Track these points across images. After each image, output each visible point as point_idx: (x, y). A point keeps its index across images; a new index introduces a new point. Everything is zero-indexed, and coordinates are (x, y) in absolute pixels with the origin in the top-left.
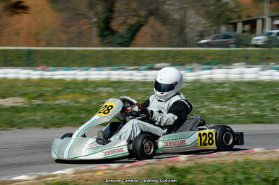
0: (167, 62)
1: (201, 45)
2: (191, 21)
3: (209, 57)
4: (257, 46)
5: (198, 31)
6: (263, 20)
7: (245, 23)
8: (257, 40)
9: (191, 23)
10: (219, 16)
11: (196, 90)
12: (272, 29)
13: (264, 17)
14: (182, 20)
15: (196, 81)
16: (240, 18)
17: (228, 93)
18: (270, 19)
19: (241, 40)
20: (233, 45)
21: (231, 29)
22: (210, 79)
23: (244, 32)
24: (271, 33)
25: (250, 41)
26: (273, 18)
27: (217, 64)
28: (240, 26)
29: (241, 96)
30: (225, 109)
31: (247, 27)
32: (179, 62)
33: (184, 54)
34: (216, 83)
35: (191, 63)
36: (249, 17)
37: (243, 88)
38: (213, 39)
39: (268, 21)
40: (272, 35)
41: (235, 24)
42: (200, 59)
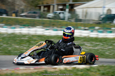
0: (3, 23)
1: (22, 16)
2: (18, 3)
3: (25, 22)
4: (49, 18)
5: (21, 9)
6: (54, 6)
7: (45, 7)
8: (50, 15)
9: (18, 5)
10: (32, 2)
11: (10, 38)
12: (57, 10)
13: (54, 4)
14: (13, 3)
15: (13, 34)
16: (43, 4)
17: (26, 40)
18: (57, 5)
19: (42, 15)
20: (38, 17)
21: (38, 9)
22: (20, 33)
23: (44, 11)
24: (57, 13)
25: (46, 16)
26: (58, 5)
27: (28, 26)
28: (42, 8)
29: (32, 42)
30: (22, 48)
31: (46, 9)
32: (9, 24)
33: (12, 20)
34: (22, 35)
35: (15, 24)
36: (47, 4)
37: (35, 38)
38: (28, 13)
39: (56, 6)
40: (57, 14)
41: (40, 7)
42: (21, 23)
